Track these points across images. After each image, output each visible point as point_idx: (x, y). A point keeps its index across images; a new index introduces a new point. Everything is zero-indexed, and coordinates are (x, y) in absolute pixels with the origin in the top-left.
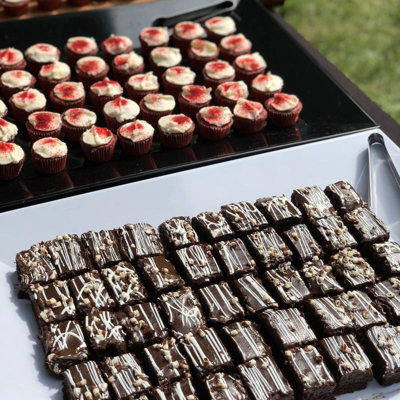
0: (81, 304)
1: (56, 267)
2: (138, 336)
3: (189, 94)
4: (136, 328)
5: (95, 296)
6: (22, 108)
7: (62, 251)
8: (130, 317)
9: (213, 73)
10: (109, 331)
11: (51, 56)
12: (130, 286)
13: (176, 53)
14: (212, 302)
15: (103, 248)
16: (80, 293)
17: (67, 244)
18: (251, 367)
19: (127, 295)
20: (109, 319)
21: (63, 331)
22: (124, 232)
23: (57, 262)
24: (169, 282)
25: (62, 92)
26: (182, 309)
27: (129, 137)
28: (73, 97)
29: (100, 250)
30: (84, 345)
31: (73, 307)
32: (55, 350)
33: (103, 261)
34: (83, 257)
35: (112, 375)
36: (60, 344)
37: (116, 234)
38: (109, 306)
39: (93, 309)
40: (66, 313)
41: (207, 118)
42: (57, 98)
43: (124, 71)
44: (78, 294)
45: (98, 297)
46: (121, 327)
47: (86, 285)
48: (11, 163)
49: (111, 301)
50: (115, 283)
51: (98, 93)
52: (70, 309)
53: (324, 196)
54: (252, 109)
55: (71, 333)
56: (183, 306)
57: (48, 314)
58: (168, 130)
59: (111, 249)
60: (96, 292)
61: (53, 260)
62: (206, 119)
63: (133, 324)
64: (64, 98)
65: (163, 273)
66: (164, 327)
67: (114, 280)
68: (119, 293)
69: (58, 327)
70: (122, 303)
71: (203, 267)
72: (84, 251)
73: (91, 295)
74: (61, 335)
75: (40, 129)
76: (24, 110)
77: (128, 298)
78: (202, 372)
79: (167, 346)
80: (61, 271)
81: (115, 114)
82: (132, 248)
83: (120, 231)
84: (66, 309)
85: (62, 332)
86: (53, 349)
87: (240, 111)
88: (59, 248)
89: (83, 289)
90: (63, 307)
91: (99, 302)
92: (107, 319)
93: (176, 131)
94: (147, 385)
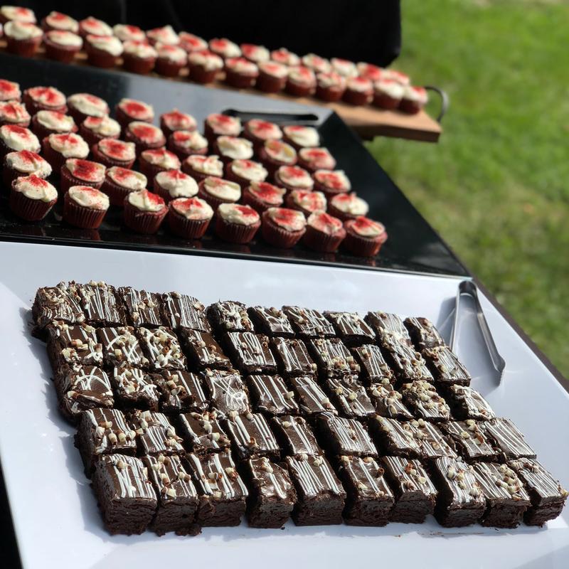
0: (110, 354)
1: (86, 312)
2: (175, 400)
3: (259, 189)
4: (174, 391)
5: (128, 351)
6: (58, 150)
7: (94, 297)
8: (167, 380)
9: (288, 178)
10: (142, 387)
11: (99, 110)
12: (170, 352)
13: (247, 146)
14: (263, 391)
15: (143, 307)
16: (111, 344)
17: (101, 291)
18: (301, 461)
19: (165, 359)
20: (142, 376)
21: (87, 372)
22: (169, 299)
23: (87, 307)
24: (215, 359)
25: (109, 147)
26: (228, 389)
27: (184, 212)
28: (122, 156)
29: (139, 308)
30: (110, 393)
31: (101, 355)
32: (77, 388)
33: (141, 321)
34: (118, 310)
35: (141, 427)
36: (83, 384)
37: (160, 298)
38: (142, 366)
39: (124, 363)
40: (92, 357)
41: (277, 218)
42: (102, 152)
43: (183, 149)
44: (108, 344)
45: (131, 352)
46: (156, 387)
47: (118, 337)
48: (40, 200)
49: (146, 360)
50: (152, 344)
51: (152, 159)
52: (97, 355)
53: (402, 326)
54: (330, 223)
55: (96, 377)
56: (229, 386)
57: (71, 352)
58: (230, 217)
59: (151, 312)
60: (129, 347)
61: (82, 304)
62: (274, 219)
63: (170, 388)
64: (110, 155)
65: (210, 349)
66: (205, 399)
67: (152, 341)
68: (156, 355)
69: (82, 368)
70: (158, 366)
71: (257, 355)
72: (120, 305)
73: (124, 348)
74: (85, 376)
75: (79, 177)
76: (61, 154)
77: (166, 363)
78: (245, 452)
79: (207, 417)
80: (91, 317)
81: (170, 185)
82: (176, 317)
83: (165, 296)
84: (93, 354)
85: (86, 374)
86: (74, 387)
87: (315, 222)
88: (91, 293)
89: (114, 341)
90: (89, 352)
91: (132, 357)
92: (140, 377)
93: (239, 221)
94: (180, 447)
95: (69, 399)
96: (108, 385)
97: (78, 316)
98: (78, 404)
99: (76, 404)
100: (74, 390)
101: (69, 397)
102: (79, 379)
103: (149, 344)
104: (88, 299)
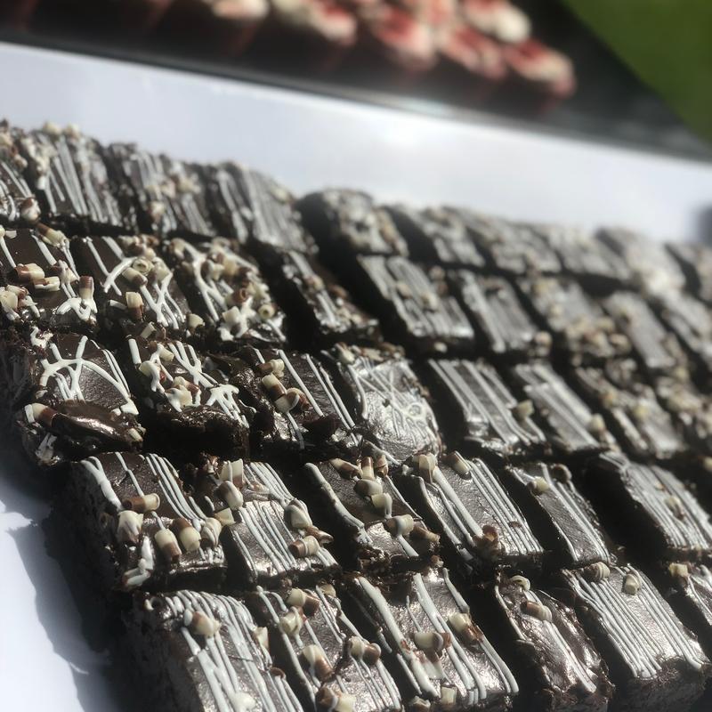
0: (113, 302)
1: (41, 197)
2: (285, 427)
4: (281, 402)
5: (155, 295)
8: (260, 372)
10: (207, 394)
12: (250, 300)
16: (111, 278)
17: (73, 149)
18: (597, 582)
19: (243, 315)
20: (198, 362)
21: (69, 351)
22: (223, 177)
23: (43, 183)
26: (392, 395)
29: (163, 194)
30: (131, 408)
31: (91, 304)
32: (48, 396)
35: (227, 505)
36: (63, 383)
39: (151, 326)
40: (72, 311)
45: (162, 301)
46: (236, 390)
47: (127, 262)
49: (197, 321)
50: (206, 281)
52: (83, 306)
55: (92, 365)
56: (393, 389)
57: (20, 297)
59: (188, 202)
60: (156, 286)
63: (272, 393)
65: (333, 296)
66: (353, 424)
68: (220, 311)
69: (53, 340)
70: (226, 335)
73: (144, 289)
78: (471, 563)
79: (370, 471)
80: (54, 209)
82: (244, 219)
84: (72, 303)
85: (64, 356)
86: (42, 393)
88: (48, 150)
89: (118, 270)
90: (62, 297)
91: (165, 313)
92: (193, 363)
95: (31, 426)
96: (122, 386)
97: (24, 205)
98: (53, 439)
99: (49, 440)
100: (40, 401)
101: (31, 419)
102: (51, 369)
103: (200, 281)
104: (43, 164)
